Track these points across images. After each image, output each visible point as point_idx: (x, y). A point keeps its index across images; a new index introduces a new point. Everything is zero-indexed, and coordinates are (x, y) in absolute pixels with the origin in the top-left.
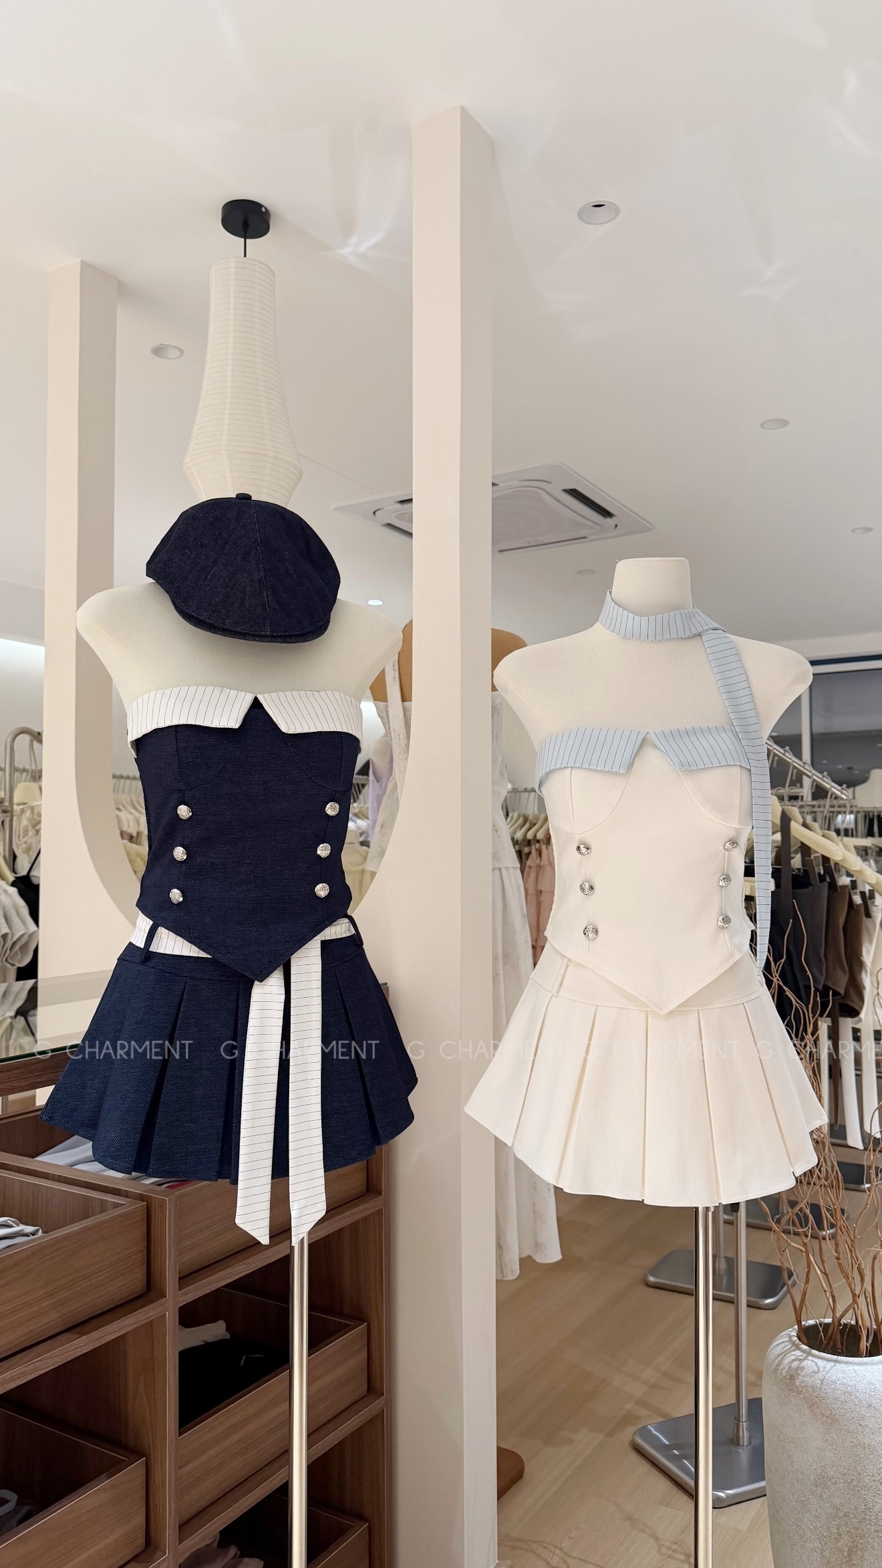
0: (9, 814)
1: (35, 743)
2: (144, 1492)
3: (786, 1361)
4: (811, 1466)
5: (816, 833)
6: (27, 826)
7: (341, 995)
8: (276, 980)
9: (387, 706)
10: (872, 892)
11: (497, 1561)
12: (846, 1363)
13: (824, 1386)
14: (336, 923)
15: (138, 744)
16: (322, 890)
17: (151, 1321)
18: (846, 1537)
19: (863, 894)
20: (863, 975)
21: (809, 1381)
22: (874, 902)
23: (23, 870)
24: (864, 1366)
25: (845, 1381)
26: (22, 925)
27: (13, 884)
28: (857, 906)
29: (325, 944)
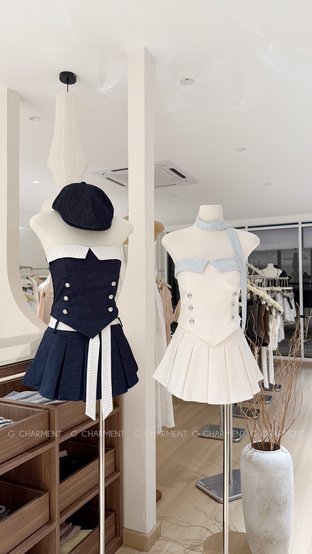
2: (49, 503)
3: (248, 454)
7: (116, 342)
8: (97, 338)
10: (272, 306)
11: (156, 523)
12: (266, 453)
13: (260, 461)
14: (115, 320)
15: (51, 263)
16: (111, 309)
17: (51, 448)
18: (266, 506)
19: (269, 307)
20: (269, 333)
21: (255, 459)
22: (273, 309)
24: (272, 454)
25: (266, 459)
28: (268, 311)
29: (111, 326)
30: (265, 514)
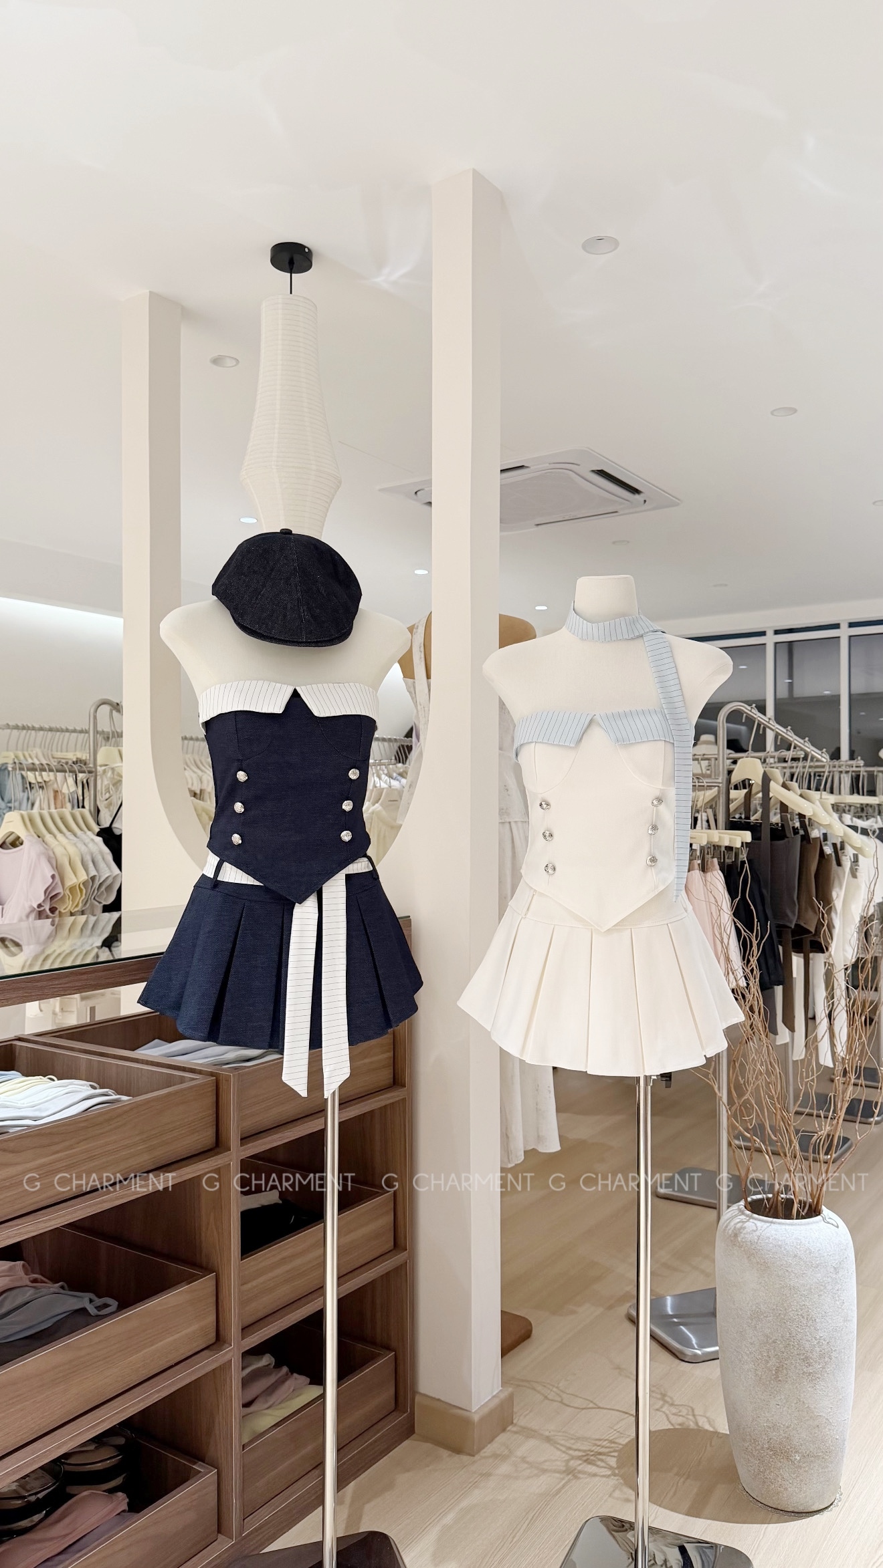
0: (93, 774)
1: (114, 712)
2: (215, 1299)
3: (732, 1224)
4: (748, 1304)
5: (794, 792)
6: (109, 784)
7: (361, 915)
8: (312, 902)
9: (414, 682)
10: (842, 843)
12: (779, 1223)
13: (760, 1241)
14: (357, 861)
15: (208, 725)
16: (346, 836)
17: (219, 1168)
18: (774, 1359)
19: (834, 845)
20: (833, 915)
21: (749, 1237)
22: (844, 853)
23: (106, 823)
24: (795, 1227)
25: (777, 1237)
26: (107, 868)
27: (99, 834)
28: (828, 855)
29: (348, 877)
30: (770, 1381)
